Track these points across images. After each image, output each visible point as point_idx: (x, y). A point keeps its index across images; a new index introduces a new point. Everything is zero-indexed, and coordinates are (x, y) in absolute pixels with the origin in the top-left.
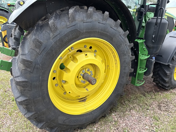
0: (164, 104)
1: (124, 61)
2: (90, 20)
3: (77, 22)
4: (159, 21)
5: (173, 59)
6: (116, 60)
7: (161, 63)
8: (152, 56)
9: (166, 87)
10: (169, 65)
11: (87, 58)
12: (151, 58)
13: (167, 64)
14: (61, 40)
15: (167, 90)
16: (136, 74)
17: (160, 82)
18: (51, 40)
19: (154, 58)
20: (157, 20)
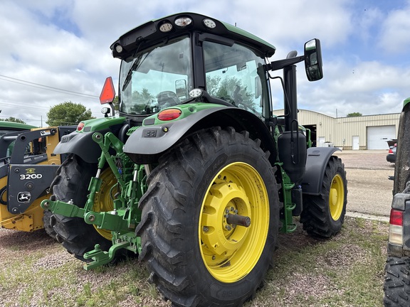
0: (332, 257)
1: (272, 191)
2: (233, 142)
3: (223, 145)
4: (295, 135)
5: (323, 186)
6: (261, 191)
7: (310, 194)
8: (297, 183)
9: (325, 232)
10: (320, 196)
11: (232, 191)
12: (296, 187)
13: (318, 194)
14: (211, 167)
15: (328, 239)
16: (284, 214)
17: (315, 225)
18: (203, 169)
19: (300, 187)
20: (292, 135)
